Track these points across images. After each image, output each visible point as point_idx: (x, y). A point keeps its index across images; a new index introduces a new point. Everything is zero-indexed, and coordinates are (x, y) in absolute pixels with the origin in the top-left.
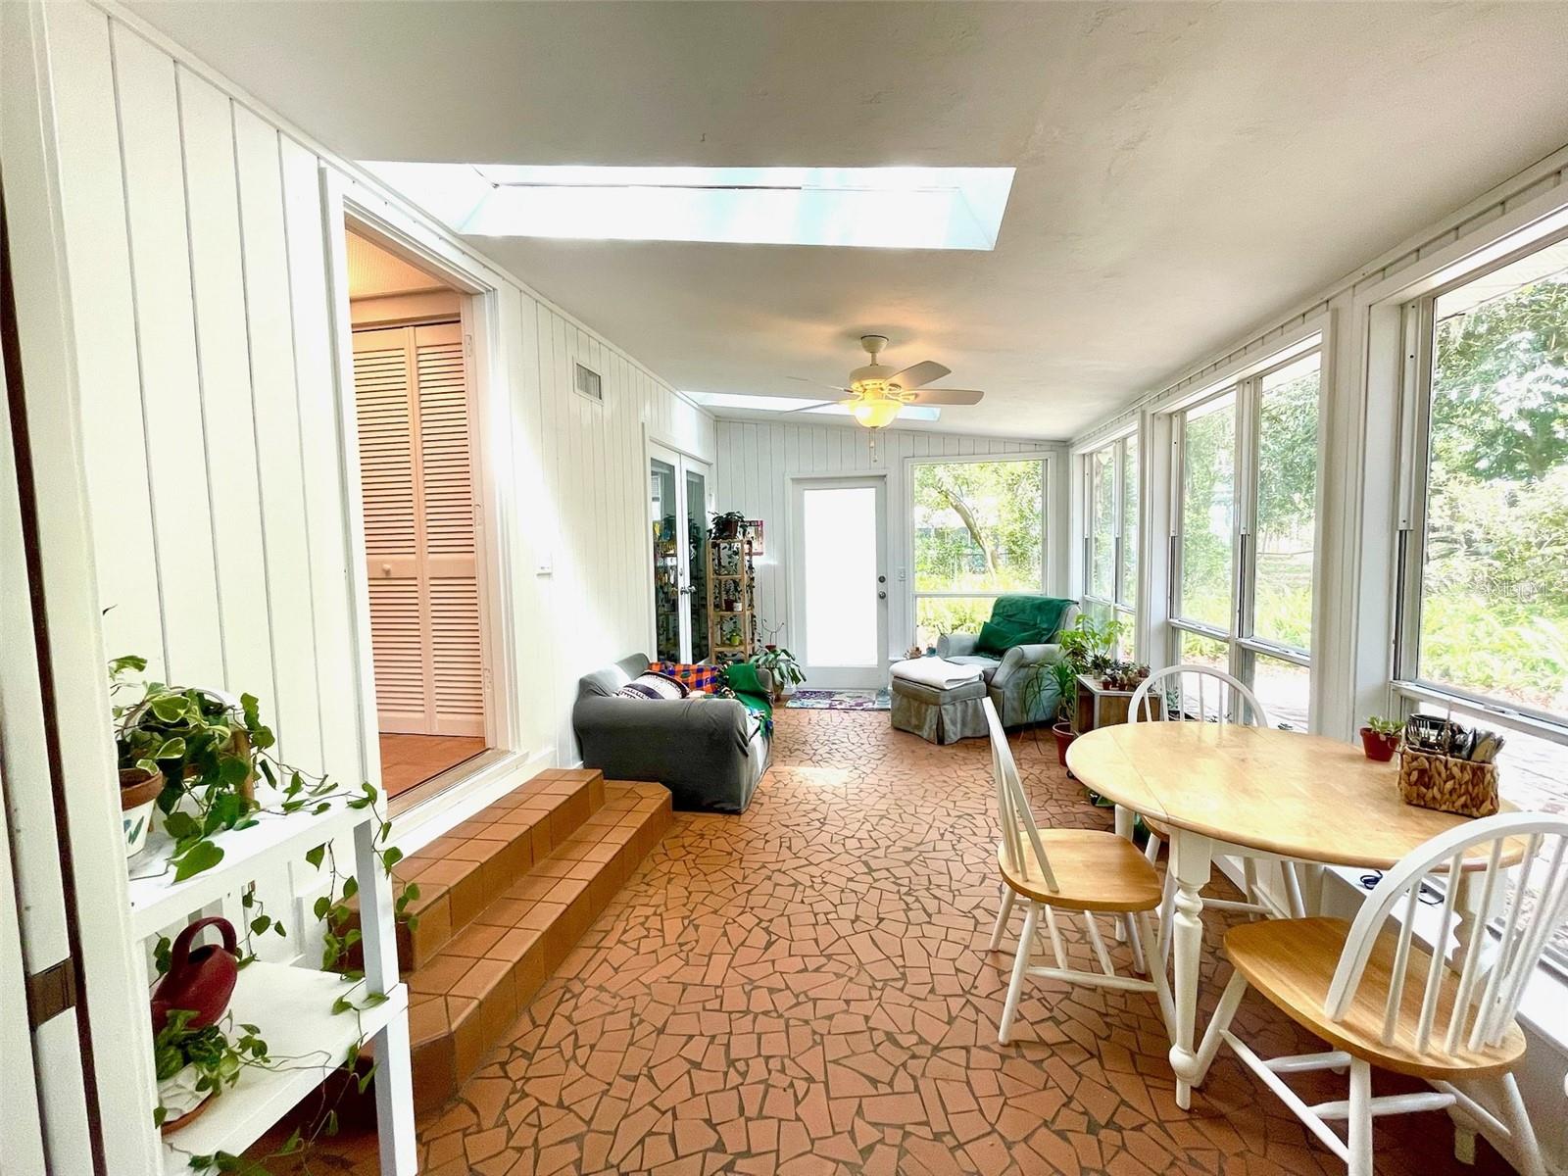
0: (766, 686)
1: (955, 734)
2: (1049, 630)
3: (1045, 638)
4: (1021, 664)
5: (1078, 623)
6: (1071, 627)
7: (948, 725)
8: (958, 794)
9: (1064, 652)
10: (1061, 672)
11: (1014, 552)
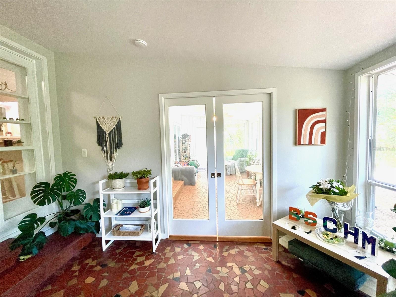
0: (196, 165)
1: (229, 173)
2: (245, 155)
3: (245, 156)
4: (241, 161)
5: (250, 154)
6: (248, 154)
7: (228, 172)
8: (230, 182)
9: (248, 159)
10: (247, 162)
11: (239, 141)
